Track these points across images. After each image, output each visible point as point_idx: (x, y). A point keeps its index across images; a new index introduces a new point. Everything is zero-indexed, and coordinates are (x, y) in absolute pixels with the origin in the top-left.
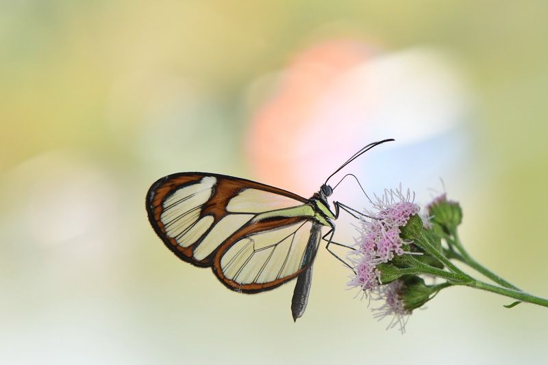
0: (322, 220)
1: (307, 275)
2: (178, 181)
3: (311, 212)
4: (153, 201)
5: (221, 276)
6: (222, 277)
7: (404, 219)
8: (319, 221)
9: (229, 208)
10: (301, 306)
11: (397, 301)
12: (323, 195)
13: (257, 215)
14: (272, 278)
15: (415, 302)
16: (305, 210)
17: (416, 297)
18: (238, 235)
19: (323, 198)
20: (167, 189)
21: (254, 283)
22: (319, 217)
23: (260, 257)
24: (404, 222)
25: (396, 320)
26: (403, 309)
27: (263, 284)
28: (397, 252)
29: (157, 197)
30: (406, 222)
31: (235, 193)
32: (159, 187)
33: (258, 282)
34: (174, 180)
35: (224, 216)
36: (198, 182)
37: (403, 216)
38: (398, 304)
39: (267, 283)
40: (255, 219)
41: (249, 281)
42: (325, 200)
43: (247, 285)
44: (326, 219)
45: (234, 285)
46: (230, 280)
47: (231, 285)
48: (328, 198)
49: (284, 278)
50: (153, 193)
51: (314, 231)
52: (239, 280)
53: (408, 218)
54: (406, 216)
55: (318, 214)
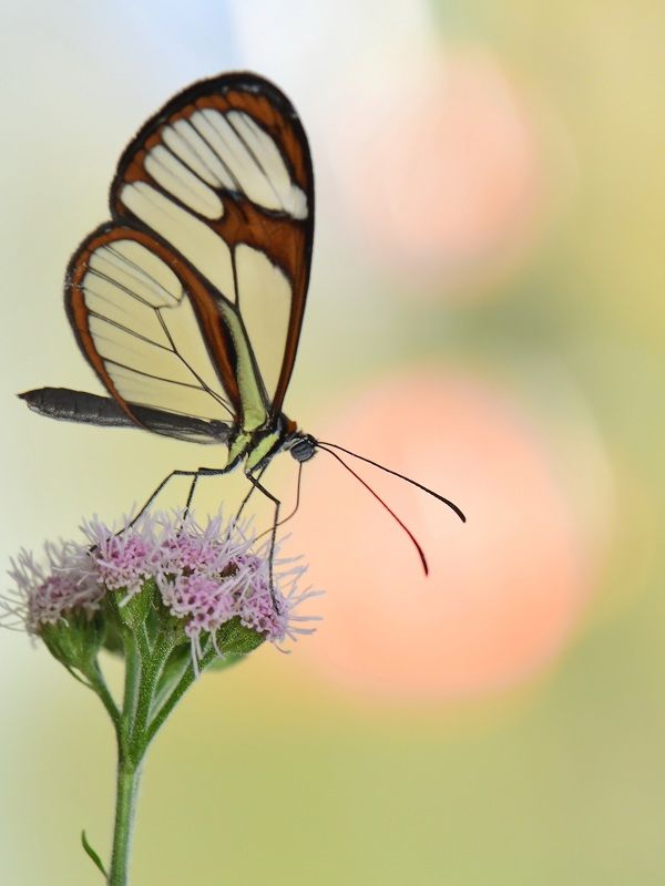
0: (239, 446)
1: (119, 419)
2: (288, 138)
3: (251, 424)
4: (241, 91)
5: (94, 243)
6: (91, 247)
7: (256, 621)
8: (234, 441)
9: (243, 251)
10: (52, 409)
11: (58, 606)
12: (292, 442)
13: (235, 307)
14: (103, 349)
15: (61, 643)
16: (255, 412)
17: (74, 644)
18: (187, 272)
19: (286, 444)
20: (270, 118)
21: (88, 312)
22: (242, 441)
23: (146, 322)
24: (251, 621)
25: (13, 606)
26: (44, 621)
27: (89, 333)
28: (193, 624)
29: (251, 100)
30: (250, 626)
31: (277, 259)
32: (271, 101)
33: (92, 320)
34: (290, 132)
35: (225, 239)
36: (295, 180)
37: (262, 616)
38: (52, 609)
39: (92, 340)
40: (224, 306)
41: (92, 302)
42: (282, 448)
43: (83, 298)
44: (242, 455)
45: (79, 271)
46: (88, 261)
47: (79, 265)
48: (289, 452)
49: (107, 374)
50: (255, 89)
51: (214, 429)
52: (91, 282)
53: (260, 630)
54: (262, 623)
55: (248, 439)
